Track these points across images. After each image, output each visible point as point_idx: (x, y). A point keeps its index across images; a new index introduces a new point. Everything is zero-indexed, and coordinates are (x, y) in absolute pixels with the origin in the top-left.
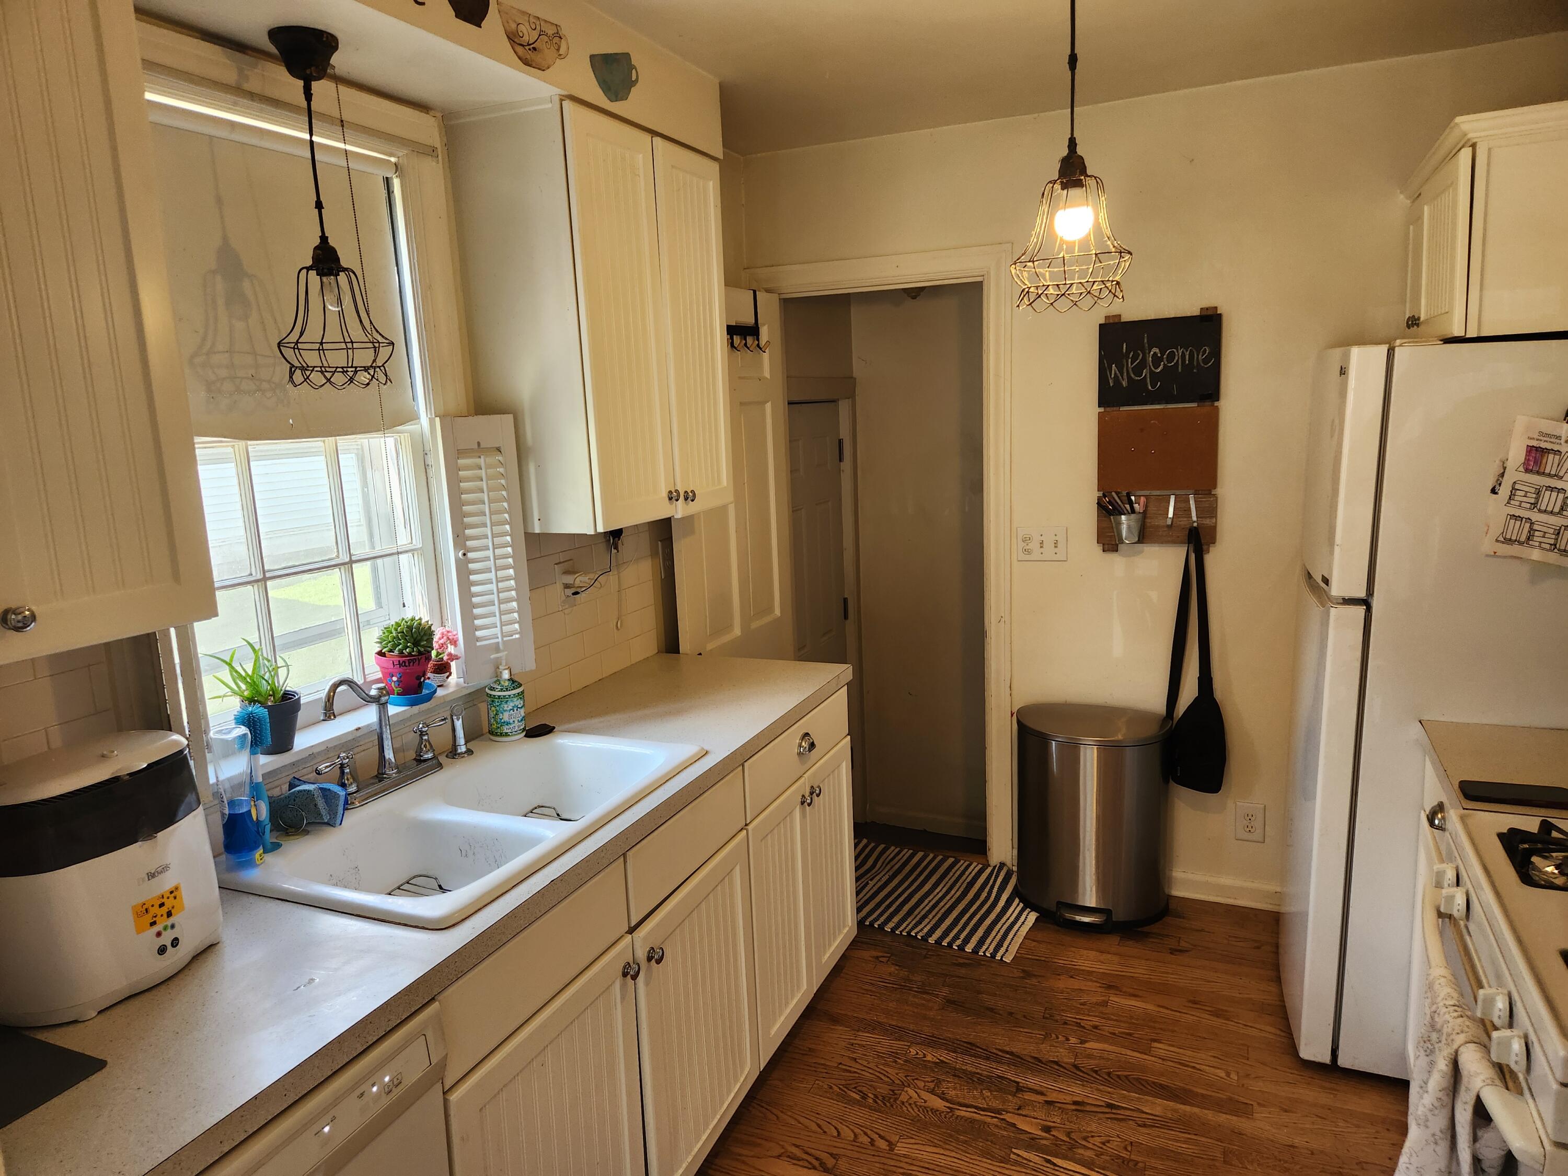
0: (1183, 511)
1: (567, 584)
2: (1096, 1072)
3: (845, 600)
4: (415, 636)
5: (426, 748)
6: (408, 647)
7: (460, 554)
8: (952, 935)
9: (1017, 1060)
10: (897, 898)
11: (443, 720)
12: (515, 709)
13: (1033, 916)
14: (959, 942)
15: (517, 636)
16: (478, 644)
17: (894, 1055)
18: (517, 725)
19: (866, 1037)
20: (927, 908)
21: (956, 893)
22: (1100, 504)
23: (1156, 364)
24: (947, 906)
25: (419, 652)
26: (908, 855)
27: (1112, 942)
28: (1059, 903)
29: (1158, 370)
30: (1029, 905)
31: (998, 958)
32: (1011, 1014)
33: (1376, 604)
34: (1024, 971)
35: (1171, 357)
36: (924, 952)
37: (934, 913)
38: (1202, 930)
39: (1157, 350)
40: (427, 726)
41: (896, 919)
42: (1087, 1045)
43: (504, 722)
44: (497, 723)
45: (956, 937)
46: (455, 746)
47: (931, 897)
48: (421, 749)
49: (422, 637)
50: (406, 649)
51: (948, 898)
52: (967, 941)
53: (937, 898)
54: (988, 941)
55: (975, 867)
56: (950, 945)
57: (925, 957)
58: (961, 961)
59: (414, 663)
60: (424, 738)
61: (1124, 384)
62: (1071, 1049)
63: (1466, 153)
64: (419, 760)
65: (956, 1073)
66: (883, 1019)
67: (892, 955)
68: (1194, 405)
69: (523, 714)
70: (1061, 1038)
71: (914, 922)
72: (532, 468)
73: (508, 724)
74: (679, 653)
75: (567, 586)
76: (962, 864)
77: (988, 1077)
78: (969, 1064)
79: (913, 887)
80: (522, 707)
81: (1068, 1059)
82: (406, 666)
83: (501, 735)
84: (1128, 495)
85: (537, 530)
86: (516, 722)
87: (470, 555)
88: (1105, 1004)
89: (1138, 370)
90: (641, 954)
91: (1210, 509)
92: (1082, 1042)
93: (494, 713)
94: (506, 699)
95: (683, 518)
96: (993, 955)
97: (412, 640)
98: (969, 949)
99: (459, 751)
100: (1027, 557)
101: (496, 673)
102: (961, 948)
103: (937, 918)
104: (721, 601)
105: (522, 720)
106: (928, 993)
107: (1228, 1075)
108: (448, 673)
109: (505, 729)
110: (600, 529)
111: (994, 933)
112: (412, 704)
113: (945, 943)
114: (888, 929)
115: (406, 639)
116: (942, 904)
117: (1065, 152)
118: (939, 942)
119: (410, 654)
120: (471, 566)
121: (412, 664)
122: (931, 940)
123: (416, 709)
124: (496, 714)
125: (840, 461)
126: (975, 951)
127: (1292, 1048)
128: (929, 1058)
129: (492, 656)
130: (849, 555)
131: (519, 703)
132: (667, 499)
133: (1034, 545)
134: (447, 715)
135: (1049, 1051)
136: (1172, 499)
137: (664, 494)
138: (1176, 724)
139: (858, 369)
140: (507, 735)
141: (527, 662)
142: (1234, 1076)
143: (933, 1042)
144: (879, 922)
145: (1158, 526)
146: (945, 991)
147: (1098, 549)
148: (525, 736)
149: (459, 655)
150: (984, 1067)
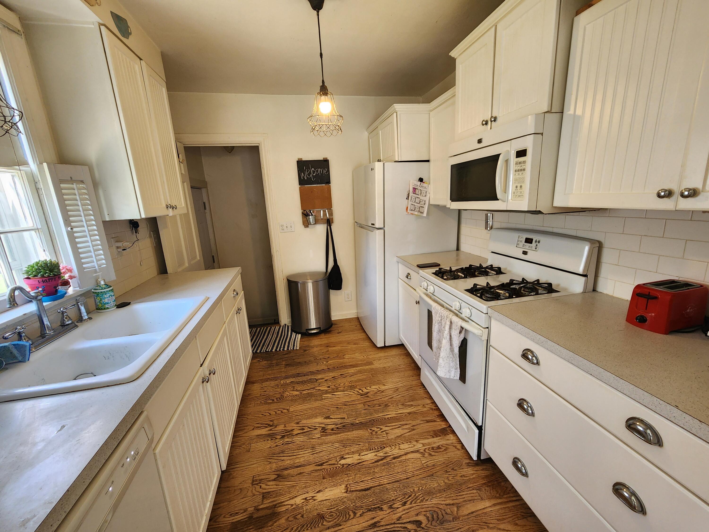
0: (325, 214)
1: (117, 247)
2: (334, 368)
3: (213, 256)
4: (50, 268)
5: (67, 319)
6: (47, 273)
7: (69, 229)
8: (279, 347)
9: (312, 373)
10: (257, 342)
11: (73, 306)
12: (111, 297)
13: (300, 335)
14: (282, 348)
15: (105, 266)
16: (85, 270)
17: (277, 385)
18: (113, 304)
19: (265, 384)
20: (268, 342)
21: (275, 336)
22: (303, 213)
23: (314, 173)
24: (274, 340)
25: (54, 274)
26: (255, 330)
27: (322, 336)
28: (306, 329)
29: (314, 175)
30: (297, 333)
31: (295, 349)
32: (305, 362)
33: (386, 229)
34: (303, 350)
35: (317, 171)
36: (273, 354)
37: (271, 343)
38: (343, 326)
39: (313, 169)
40: (66, 309)
41: (260, 348)
42: (329, 362)
43: (106, 303)
44: (101, 304)
45: (281, 347)
46: (81, 317)
47: (268, 339)
48: (64, 320)
49: (54, 268)
50: (46, 274)
51: (273, 338)
52: (284, 347)
53: (270, 339)
54: (290, 346)
55: (277, 328)
56: (280, 350)
57: (274, 356)
58: (285, 353)
59: (52, 280)
60: (65, 314)
61: (306, 178)
62: (325, 365)
63: (395, 114)
64: (63, 325)
65: (298, 383)
66: (268, 377)
67: (263, 358)
68: (324, 185)
69: (114, 299)
70: (321, 363)
71: (266, 347)
72: (101, 192)
73: (108, 303)
74: (167, 273)
75: (118, 248)
76: (273, 328)
77: (307, 380)
78: (300, 379)
79: (261, 338)
80: (113, 296)
81: (325, 368)
82: (47, 282)
83: (105, 309)
84: (310, 211)
85: (107, 219)
86: (112, 302)
87: (75, 230)
88: (328, 351)
89: (309, 175)
90: (207, 373)
91: (331, 214)
92: (327, 362)
93: (99, 300)
94: (105, 293)
95: (172, 216)
96: (293, 349)
97: (49, 270)
98: (286, 349)
99: (84, 318)
100: (283, 231)
101: (97, 282)
102: (283, 350)
103: (272, 344)
104: (180, 254)
105: (114, 301)
106: (279, 365)
107: (364, 357)
108: (69, 285)
109: (107, 306)
110: (143, 216)
111: (291, 343)
112: (54, 300)
113: (278, 350)
114: (258, 351)
115: (45, 269)
116: (272, 340)
117: (321, 84)
118: (276, 350)
119: (48, 276)
120: (76, 235)
121: (51, 280)
122: (274, 351)
123: (56, 302)
124: (101, 300)
125: (205, 209)
126: (288, 349)
127: (375, 346)
128: (288, 382)
129: (94, 275)
130: (212, 241)
131: (112, 294)
132: (166, 207)
133: (285, 227)
134: (75, 303)
135: (320, 368)
136: (322, 211)
137: (165, 206)
138: (329, 274)
139: (207, 179)
140: (108, 308)
141: (112, 276)
142: (365, 357)
143: (287, 377)
144: (255, 351)
145: (319, 219)
146: (284, 363)
147: (303, 227)
148: (117, 308)
149: (76, 276)
150: (305, 378)
